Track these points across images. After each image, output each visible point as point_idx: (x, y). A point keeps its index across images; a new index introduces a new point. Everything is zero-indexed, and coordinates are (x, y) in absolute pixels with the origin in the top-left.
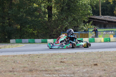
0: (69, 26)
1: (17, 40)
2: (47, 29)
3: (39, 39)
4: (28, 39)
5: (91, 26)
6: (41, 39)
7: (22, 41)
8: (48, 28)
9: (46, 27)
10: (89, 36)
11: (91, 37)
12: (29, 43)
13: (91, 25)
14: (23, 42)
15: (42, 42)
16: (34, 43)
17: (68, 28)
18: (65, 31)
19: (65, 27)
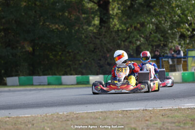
0: (145, 44)
1: (23, 78)
2: (92, 51)
3: (71, 75)
4: (46, 77)
6: (76, 76)
7: (32, 80)
8: (95, 49)
9: (92, 46)
10: (189, 68)
11: (194, 68)
12: (49, 84)
14: (34, 84)
15: (78, 83)
16: (61, 84)
17: (142, 48)
18: (135, 55)
19: (135, 45)
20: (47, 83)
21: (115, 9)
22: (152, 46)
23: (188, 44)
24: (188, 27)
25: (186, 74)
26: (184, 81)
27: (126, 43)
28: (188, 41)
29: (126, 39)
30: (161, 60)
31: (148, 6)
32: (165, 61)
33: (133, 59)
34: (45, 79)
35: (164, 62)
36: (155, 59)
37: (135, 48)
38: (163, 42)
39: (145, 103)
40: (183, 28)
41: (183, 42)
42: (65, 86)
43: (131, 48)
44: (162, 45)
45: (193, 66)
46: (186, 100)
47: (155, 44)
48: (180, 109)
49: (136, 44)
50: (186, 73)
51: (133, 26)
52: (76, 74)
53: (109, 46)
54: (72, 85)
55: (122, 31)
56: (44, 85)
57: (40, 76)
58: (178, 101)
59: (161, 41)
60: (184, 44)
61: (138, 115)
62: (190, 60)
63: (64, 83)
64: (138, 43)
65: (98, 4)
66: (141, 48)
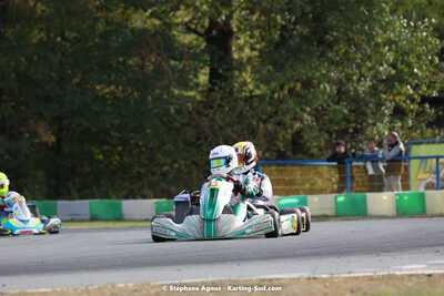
2: (192, 144)
3: (144, 197)
4: (86, 202)
5: (429, 130)
6: (155, 200)
7: (55, 208)
8: (198, 139)
9: (191, 133)
10: (413, 182)
11: (424, 183)
12: (93, 219)
13: (427, 127)
16: (120, 219)
17: (306, 137)
18: (289, 153)
19: (289, 131)
20: (88, 217)
21: (244, 48)
22: (330, 133)
23: (410, 128)
24: (411, 92)
25: (406, 198)
26: (401, 213)
27: (270, 127)
28: (410, 122)
29: (270, 117)
30: (349, 165)
31: (321, 42)
32: (357, 167)
33: (284, 162)
34: (84, 206)
35: (355, 170)
36: (335, 163)
37: (289, 137)
38: (354, 125)
39: (313, 262)
40: (399, 94)
41: (399, 124)
42: (130, 224)
43: (281, 137)
44: (351, 130)
45: (422, 180)
46: (405, 256)
47: (336, 128)
48: (391, 277)
49: (292, 128)
50: (406, 195)
51: (287, 87)
52: (155, 197)
53: (229, 131)
54: (146, 220)
55: (261, 98)
56: (83, 221)
57: (73, 199)
58: (387, 259)
59: (349, 121)
60: (402, 128)
61: (296, 289)
62: (414, 164)
63: (126, 217)
64: (298, 125)
65: (207, 35)
66: (303, 138)
